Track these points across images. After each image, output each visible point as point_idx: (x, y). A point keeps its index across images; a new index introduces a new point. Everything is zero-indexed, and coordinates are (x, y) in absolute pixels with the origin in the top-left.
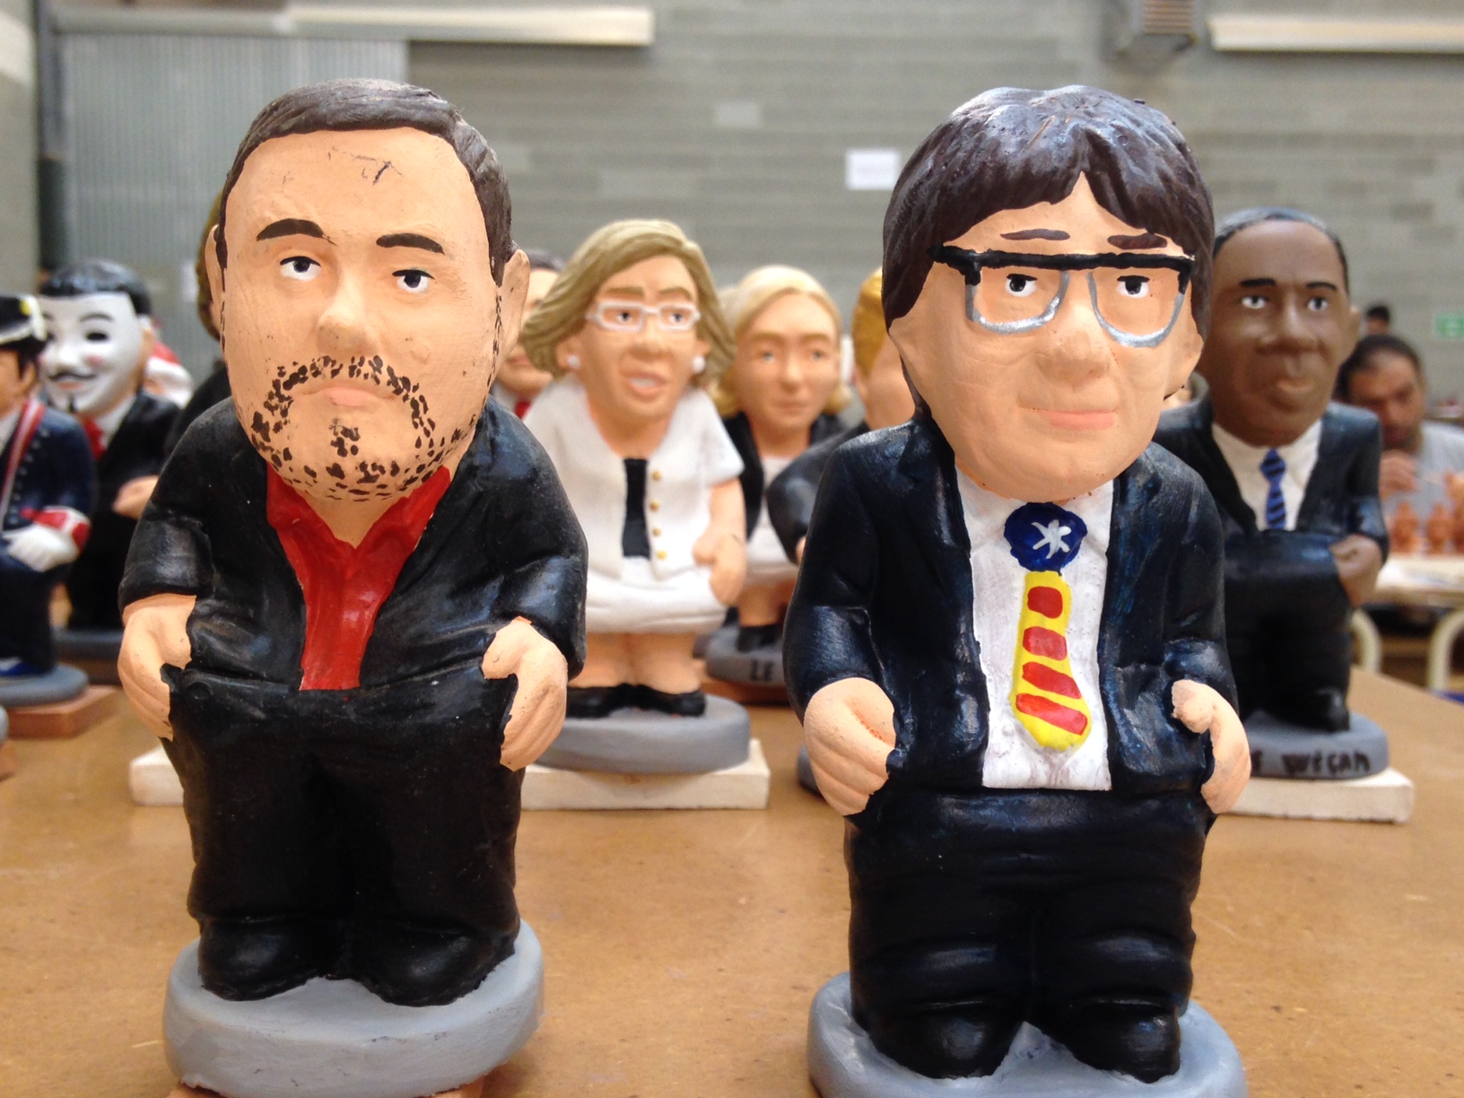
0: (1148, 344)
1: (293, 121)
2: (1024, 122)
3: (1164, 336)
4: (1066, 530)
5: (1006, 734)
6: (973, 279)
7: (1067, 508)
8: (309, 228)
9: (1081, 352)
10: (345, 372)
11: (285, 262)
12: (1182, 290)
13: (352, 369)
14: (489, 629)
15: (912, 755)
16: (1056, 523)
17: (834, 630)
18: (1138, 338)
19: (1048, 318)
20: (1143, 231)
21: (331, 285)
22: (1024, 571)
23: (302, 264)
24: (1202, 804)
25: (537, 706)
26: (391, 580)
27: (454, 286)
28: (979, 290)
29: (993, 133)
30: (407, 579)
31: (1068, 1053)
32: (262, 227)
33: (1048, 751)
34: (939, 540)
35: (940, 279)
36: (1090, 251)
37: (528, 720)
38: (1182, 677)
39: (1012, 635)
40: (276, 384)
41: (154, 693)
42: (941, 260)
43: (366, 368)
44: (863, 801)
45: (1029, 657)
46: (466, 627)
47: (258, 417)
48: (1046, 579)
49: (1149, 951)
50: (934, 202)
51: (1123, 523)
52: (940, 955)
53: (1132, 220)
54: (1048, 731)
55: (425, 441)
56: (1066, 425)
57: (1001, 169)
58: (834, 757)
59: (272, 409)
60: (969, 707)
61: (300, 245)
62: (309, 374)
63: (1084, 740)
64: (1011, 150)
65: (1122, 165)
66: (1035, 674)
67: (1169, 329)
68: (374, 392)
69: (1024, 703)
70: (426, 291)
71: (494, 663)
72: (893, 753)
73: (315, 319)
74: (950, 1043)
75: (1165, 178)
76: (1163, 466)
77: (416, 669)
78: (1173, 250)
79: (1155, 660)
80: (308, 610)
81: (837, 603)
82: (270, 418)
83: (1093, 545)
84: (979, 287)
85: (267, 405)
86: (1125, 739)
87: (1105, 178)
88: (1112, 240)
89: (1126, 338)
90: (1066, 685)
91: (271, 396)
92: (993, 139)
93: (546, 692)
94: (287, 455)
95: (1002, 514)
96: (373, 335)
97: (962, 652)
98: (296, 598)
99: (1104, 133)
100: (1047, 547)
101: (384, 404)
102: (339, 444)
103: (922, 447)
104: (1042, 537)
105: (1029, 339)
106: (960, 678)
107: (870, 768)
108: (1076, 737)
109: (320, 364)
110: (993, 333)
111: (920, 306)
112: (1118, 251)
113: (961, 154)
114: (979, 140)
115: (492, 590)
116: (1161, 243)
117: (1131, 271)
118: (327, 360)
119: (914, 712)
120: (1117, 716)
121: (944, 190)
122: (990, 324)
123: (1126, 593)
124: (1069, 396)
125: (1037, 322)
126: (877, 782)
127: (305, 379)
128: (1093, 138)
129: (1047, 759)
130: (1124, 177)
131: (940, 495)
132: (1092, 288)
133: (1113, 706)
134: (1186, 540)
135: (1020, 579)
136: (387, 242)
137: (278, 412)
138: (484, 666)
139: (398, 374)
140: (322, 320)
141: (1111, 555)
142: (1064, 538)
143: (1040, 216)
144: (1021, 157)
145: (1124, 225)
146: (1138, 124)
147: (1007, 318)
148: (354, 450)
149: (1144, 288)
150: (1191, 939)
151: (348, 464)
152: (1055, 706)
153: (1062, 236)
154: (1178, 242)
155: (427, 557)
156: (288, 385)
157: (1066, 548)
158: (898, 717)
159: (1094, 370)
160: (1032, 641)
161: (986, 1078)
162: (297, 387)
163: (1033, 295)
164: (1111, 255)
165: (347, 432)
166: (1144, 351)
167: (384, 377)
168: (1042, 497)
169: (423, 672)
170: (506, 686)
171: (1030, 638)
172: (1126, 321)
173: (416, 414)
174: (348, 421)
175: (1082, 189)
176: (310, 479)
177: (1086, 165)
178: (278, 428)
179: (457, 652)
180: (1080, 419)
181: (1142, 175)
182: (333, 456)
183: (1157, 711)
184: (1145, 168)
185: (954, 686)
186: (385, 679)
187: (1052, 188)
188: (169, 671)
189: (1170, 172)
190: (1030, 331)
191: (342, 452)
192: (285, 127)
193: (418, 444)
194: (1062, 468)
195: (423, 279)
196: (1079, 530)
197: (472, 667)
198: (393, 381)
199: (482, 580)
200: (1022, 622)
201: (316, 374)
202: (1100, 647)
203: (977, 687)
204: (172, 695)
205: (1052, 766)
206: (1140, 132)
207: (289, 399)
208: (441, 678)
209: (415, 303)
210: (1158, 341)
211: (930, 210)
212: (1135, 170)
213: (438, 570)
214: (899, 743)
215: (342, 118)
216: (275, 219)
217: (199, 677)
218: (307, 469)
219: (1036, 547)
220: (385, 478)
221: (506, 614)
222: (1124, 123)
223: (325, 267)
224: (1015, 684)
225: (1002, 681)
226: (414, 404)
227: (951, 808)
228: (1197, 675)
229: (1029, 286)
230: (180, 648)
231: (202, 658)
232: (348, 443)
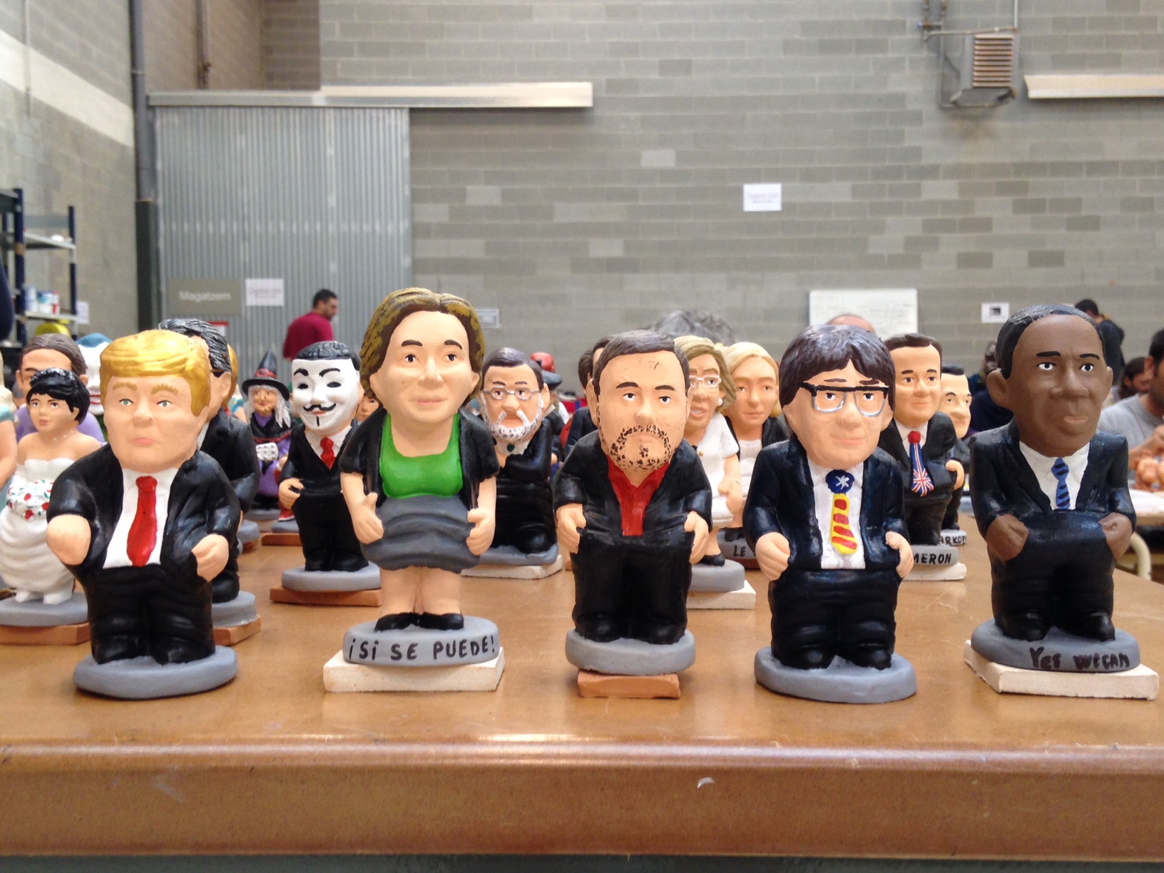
0: (874, 416)
1: (627, 350)
2: (830, 341)
3: (879, 413)
4: (847, 479)
5: (829, 550)
6: (814, 394)
7: (847, 472)
8: (634, 385)
9: (852, 420)
10: (645, 430)
11: (625, 395)
12: (885, 397)
13: (647, 429)
14: (684, 515)
15: (797, 558)
16: (844, 477)
17: (763, 516)
18: (871, 414)
19: (840, 407)
20: (871, 379)
21: (641, 402)
22: (833, 494)
23: (630, 395)
24: (896, 575)
25: (702, 541)
26: (648, 498)
27: (677, 400)
28: (816, 398)
29: (819, 345)
30: (654, 498)
31: (852, 663)
32: (618, 384)
33: (844, 555)
34: (803, 483)
35: (802, 394)
36: (854, 386)
37: (698, 547)
38: (889, 531)
39: (829, 516)
40: (622, 434)
41: (574, 537)
42: (802, 387)
43: (652, 429)
44: (779, 575)
45: (836, 524)
46: (675, 515)
47: (614, 445)
48: (841, 496)
49: (880, 628)
50: (800, 368)
51: (867, 477)
52: (806, 629)
53: (867, 375)
54: (843, 549)
55: (668, 452)
56: (847, 444)
57: (823, 358)
58: (769, 560)
59: (619, 442)
60: (815, 540)
61: (630, 390)
62: (633, 431)
63: (855, 552)
64: (826, 352)
65: (863, 357)
66: (838, 530)
67: (881, 411)
68: (653, 436)
69: (834, 539)
70: (669, 403)
71: (688, 526)
72: (789, 558)
73: (635, 414)
74: (811, 658)
75: (878, 361)
76: (881, 455)
77: (662, 528)
78: (881, 385)
79: (879, 525)
80: (621, 509)
81: (764, 506)
82: (618, 445)
83: (857, 484)
84: (817, 397)
85: (618, 441)
86: (870, 551)
87: (858, 361)
88: (861, 382)
89: (867, 414)
90: (849, 533)
91: (619, 438)
92: (820, 348)
93: (704, 536)
94: (624, 457)
95: (825, 474)
96: (654, 419)
97: (811, 523)
98: (617, 504)
99: (857, 345)
100: (841, 485)
101: (655, 440)
102: (642, 453)
103: (794, 449)
104: (839, 482)
105: (834, 415)
106: (812, 531)
107: (781, 563)
108: (853, 550)
109: (637, 428)
110: (821, 412)
111: (794, 401)
112: (863, 386)
113: (809, 352)
114: (815, 347)
115: (682, 502)
116: (878, 383)
117: (867, 392)
118: (639, 427)
119: (796, 543)
120: (867, 544)
121: (803, 364)
122: (821, 410)
123: (869, 500)
124: (848, 434)
125: (836, 409)
126: (784, 568)
127: (631, 433)
128: (853, 347)
129: (843, 558)
130: (864, 361)
131: (802, 467)
132: (855, 398)
133: (865, 540)
134: (890, 482)
135: (832, 496)
136: (658, 388)
137: (622, 443)
138: (685, 527)
139: (661, 430)
140: (639, 414)
141: (863, 487)
142: (847, 482)
143: (836, 374)
144: (830, 354)
145: (864, 377)
146: (868, 342)
147: (827, 408)
148: (647, 455)
149: (872, 397)
150: (895, 624)
151: (645, 460)
152: (845, 541)
153: (844, 381)
154: (882, 381)
155: (661, 491)
156: (625, 435)
157: (848, 486)
158: (790, 546)
159: (856, 425)
160: (836, 518)
161: (824, 669)
162: (628, 435)
163: (835, 400)
164: (860, 387)
165: (644, 450)
166: (873, 418)
167: (657, 431)
168: (839, 468)
169: (665, 529)
170: (691, 535)
171: (837, 518)
172: (866, 409)
173: (665, 443)
174: (645, 446)
175: (850, 364)
176: (630, 465)
177: (851, 356)
178: (621, 448)
179: (674, 523)
180: (852, 442)
181: (870, 360)
182: (640, 457)
183: (881, 542)
184: (871, 358)
185: (809, 534)
186: (652, 531)
187: (840, 364)
188: (578, 529)
189: (880, 359)
190: (835, 412)
191: (643, 456)
192: (625, 352)
193: (666, 453)
194: (846, 458)
195: (668, 399)
196: (852, 479)
197: (680, 528)
198: (659, 433)
199: (678, 498)
200: (832, 512)
201: (635, 431)
202: (860, 520)
203: (818, 534)
204: (581, 537)
205: (845, 560)
206: (868, 345)
207: (626, 439)
208: (671, 531)
209: (665, 407)
210: (877, 415)
211: (798, 370)
212: (868, 358)
213: (664, 495)
214: (791, 554)
215: (644, 349)
216: (623, 382)
217: (589, 531)
218: (630, 462)
219: (837, 485)
220: (655, 464)
221: (688, 510)
222: (862, 341)
223: (637, 396)
224: (831, 533)
225: (826, 532)
226: (665, 440)
227: (810, 577)
228: (894, 530)
229: (833, 396)
230: (582, 521)
231: (589, 526)
232: (645, 453)
